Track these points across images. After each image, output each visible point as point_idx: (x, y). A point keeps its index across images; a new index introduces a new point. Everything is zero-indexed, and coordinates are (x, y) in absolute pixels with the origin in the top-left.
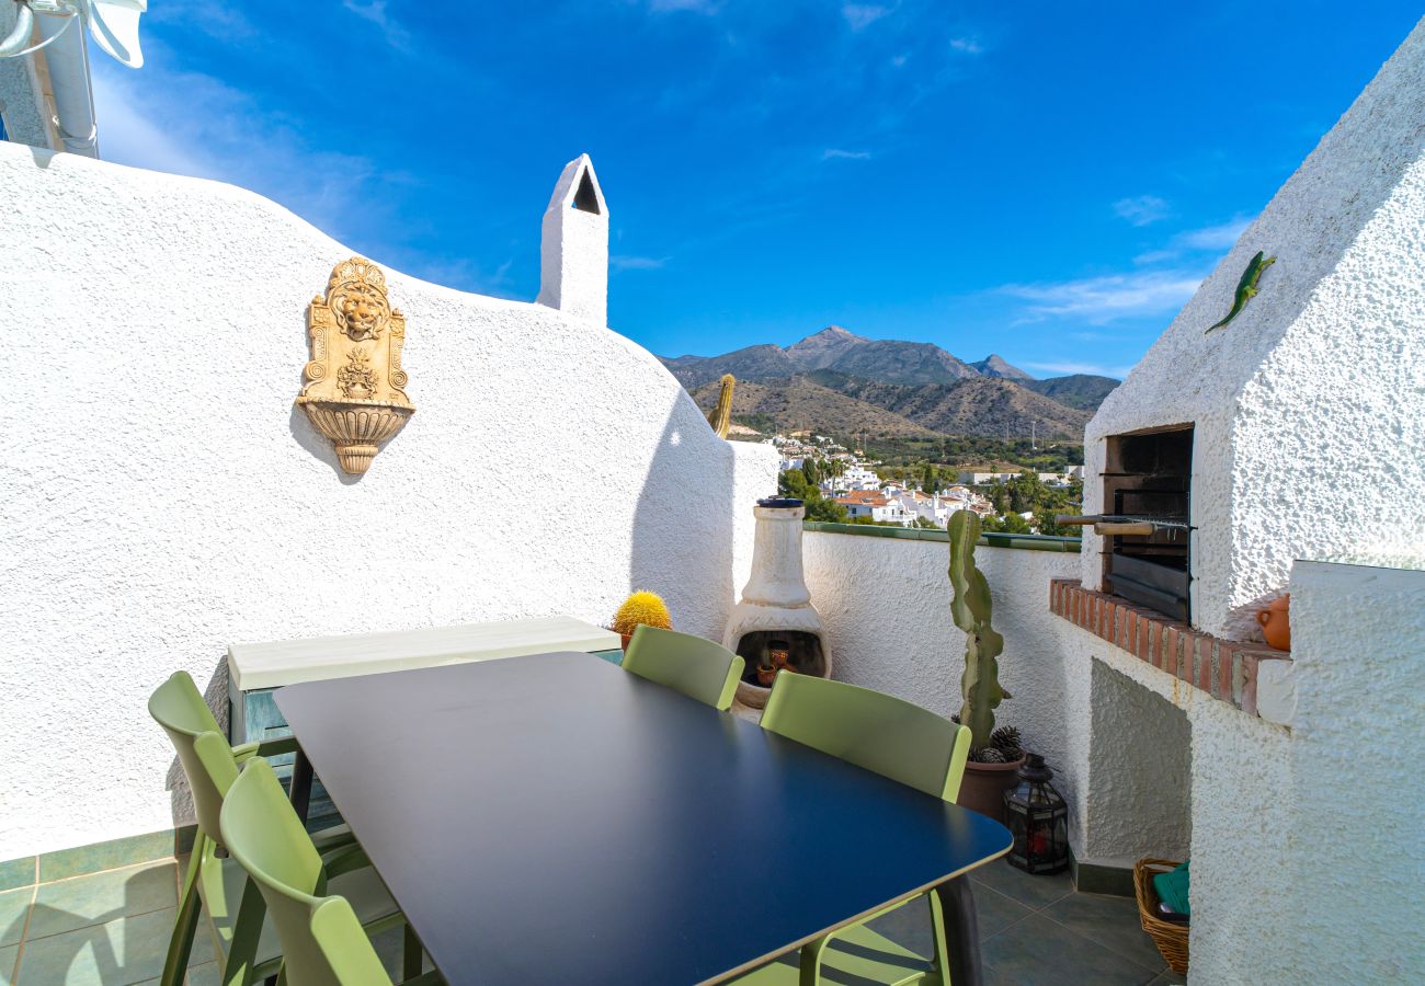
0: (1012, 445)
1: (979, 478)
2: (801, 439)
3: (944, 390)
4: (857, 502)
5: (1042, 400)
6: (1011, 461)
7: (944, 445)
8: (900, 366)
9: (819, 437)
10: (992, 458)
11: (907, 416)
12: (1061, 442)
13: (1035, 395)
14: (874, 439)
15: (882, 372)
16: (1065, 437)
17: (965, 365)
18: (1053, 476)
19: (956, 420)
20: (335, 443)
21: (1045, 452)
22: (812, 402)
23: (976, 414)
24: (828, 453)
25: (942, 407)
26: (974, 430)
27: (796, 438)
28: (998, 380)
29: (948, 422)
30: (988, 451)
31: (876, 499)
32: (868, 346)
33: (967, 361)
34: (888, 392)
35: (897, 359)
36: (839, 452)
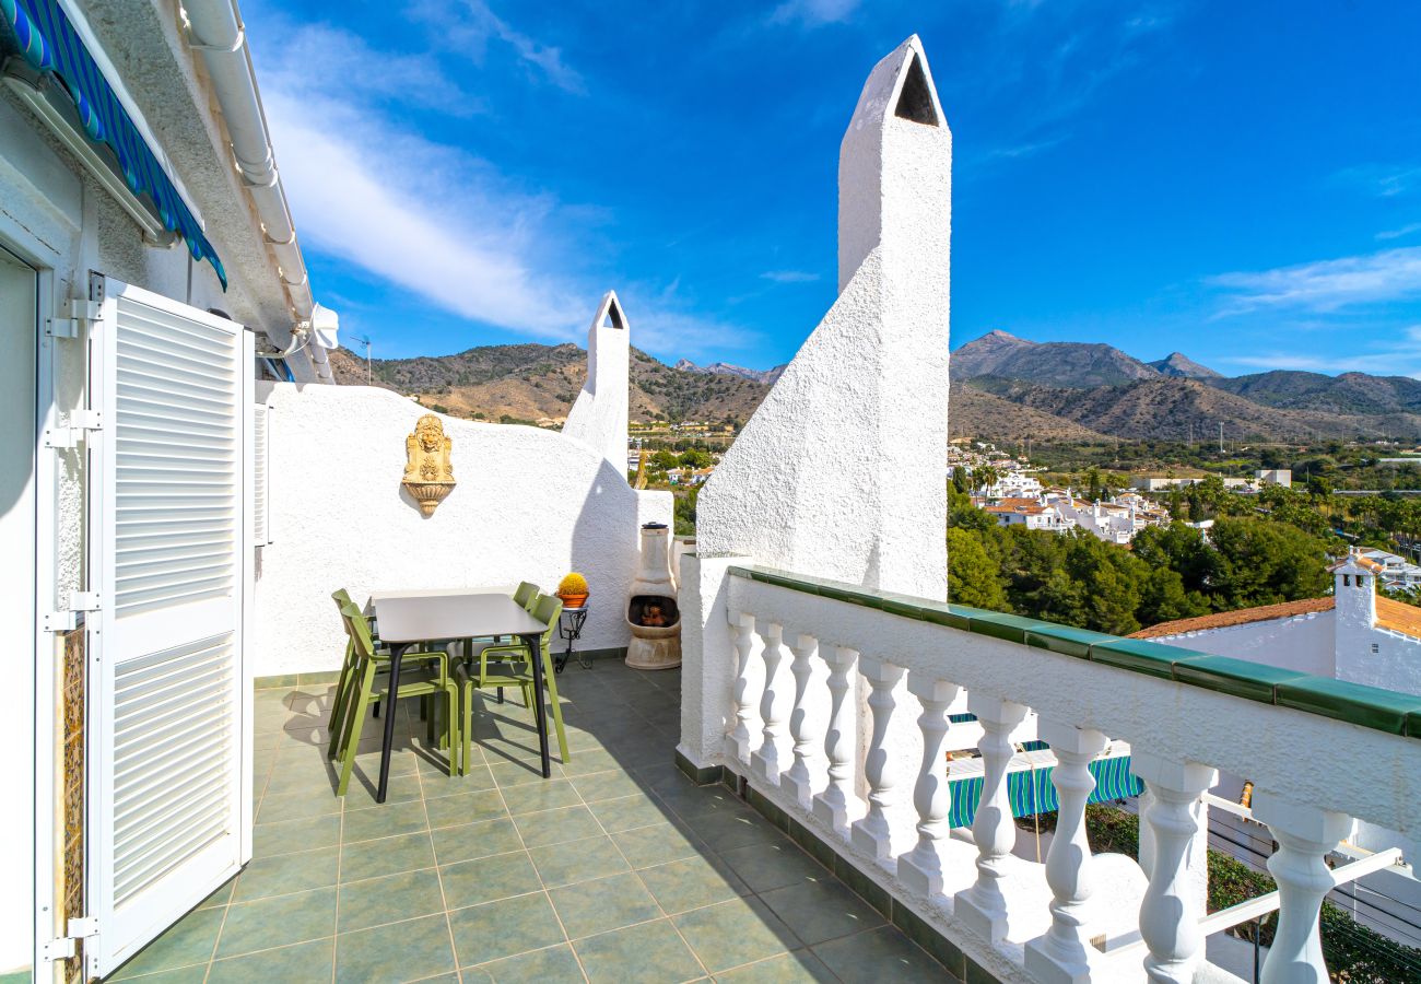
0: (1196, 448)
1: (1156, 483)
2: (961, 446)
3: (1118, 392)
4: (1010, 510)
5: (1233, 399)
6: (1194, 466)
7: (1117, 449)
8: (1069, 368)
9: (979, 444)
10: (1172, 463)
11: (1077, 420)
12: (1255, 445)
13: (1224, 394)
14: (1039, 445)
15: (1049, 375)
16: (1260, 439)
17: (1143, 365)
18: (1241, 482)
19: (1132, 423)
20: (419, 500)
21: (1235, 455)
22: (973, 408)
23: (1155, 416)
24: (990, 459)
25: (1116, 410)
26: (1153, 433)
27: (956, 445)
28: (1180, 381)
29: (1123, 425)
30: (1167, 456)
31: (1031, 507)
32: (1034, 348)
33: (1145, 360)
34: (1055, 396)
35: (1066, 362)
36: (1002, 458)
